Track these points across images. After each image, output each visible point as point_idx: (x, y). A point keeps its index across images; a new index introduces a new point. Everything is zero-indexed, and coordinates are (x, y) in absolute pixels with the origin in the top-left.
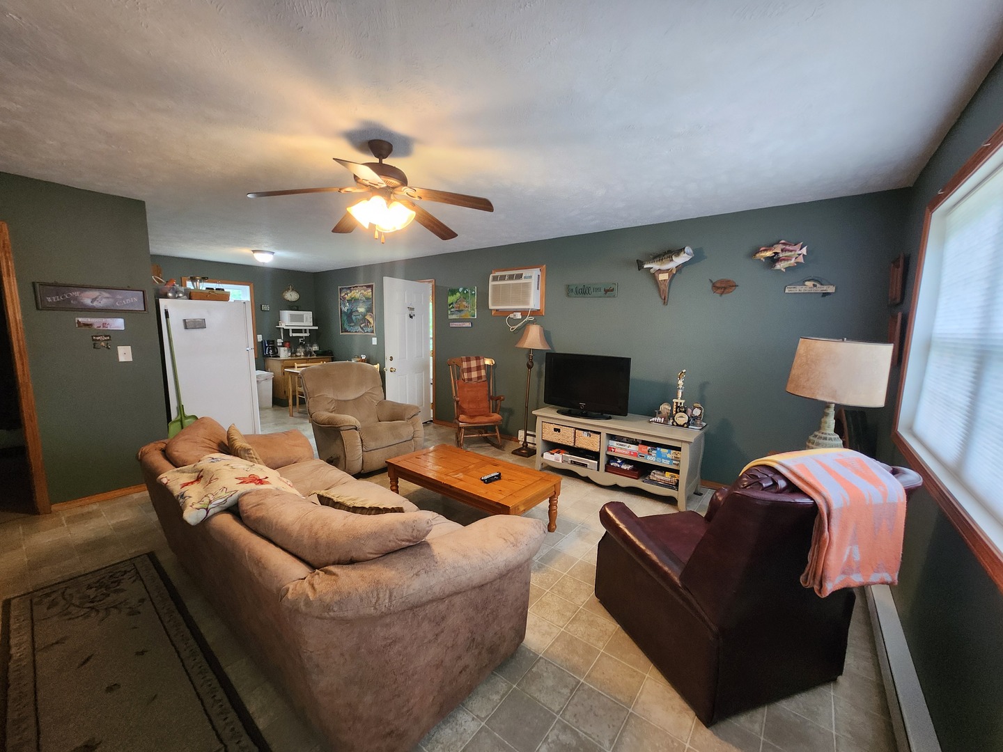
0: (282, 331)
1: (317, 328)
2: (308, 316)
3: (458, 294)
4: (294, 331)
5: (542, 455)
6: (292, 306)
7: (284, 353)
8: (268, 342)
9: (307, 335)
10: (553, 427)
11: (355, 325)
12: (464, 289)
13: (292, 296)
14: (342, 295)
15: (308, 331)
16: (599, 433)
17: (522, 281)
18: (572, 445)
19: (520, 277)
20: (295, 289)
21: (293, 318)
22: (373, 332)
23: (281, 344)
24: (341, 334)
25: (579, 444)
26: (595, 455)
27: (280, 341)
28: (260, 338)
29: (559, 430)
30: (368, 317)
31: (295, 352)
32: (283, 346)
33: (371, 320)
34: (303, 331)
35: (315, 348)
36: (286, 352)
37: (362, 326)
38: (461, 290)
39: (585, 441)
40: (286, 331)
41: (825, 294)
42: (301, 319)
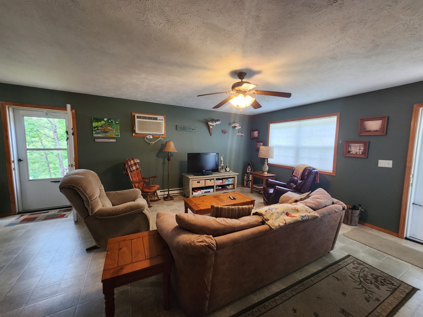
3: (103, 122)
5: (192, 194)
10: (197, 181)
12: (109, 119)
16: (214, 179)
17: (158, 121)
18: (204, 186)
19: (156, 119)
25: (207, 185)
26: (212, 187)
29: (199, 182)
38: (105, 119)
39: (209, 183)
41: (242, 136)
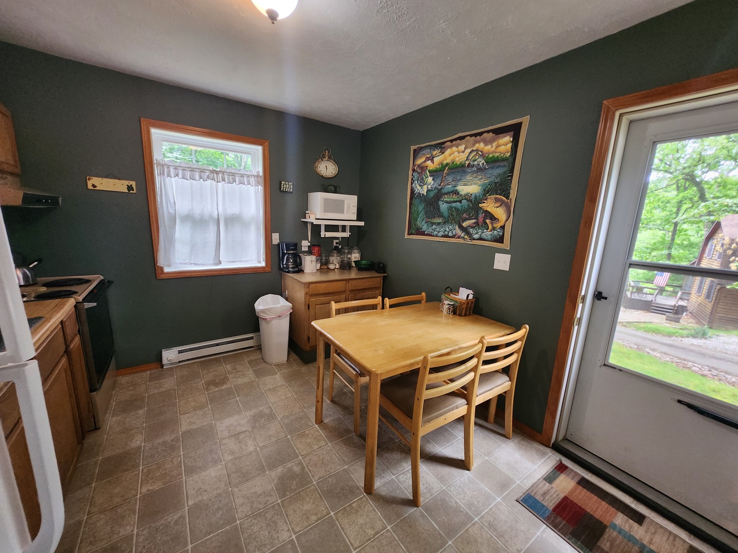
0: (309, 227)
1: (362, 224)
2: (350, 202)
4: (329, 228)
6: (329, 186)
7: (310, 263)
8: (288, 246)
9: (346, 234)
11: (444, 223)
13: (327, 168)
14: (420, 161)
15: (348, 229)
20: (334, 158)
21: (328, 206)
22: (500, 240)
23: (307, 249)
24: (406, 236)
27: (305, 244)
28: (276, 239)
30: (490, 206)
31: (327, 263)
32: (310, 252)
33: (500, 213)
34: (340, 229)
35: (355, 256)
36: (314, 263)
37: (465, 224)
40: (316, 228)
42: (339, 207)
